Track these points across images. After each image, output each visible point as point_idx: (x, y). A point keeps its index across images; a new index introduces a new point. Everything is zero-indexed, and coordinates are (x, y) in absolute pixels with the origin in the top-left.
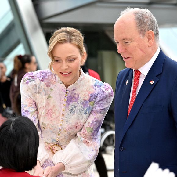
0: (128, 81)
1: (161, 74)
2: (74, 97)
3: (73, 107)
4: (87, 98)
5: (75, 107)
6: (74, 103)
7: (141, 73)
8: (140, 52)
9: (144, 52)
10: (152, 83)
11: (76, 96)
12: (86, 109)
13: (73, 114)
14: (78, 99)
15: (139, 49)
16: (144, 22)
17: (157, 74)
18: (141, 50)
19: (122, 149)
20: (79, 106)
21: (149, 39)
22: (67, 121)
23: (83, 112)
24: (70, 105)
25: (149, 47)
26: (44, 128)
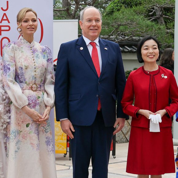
6: (37, 53)
7: (96, 43)
12: (43, 56)
20: (40, 55)
22: (37, 63)
23: (43, 58)
26: (26, 69)
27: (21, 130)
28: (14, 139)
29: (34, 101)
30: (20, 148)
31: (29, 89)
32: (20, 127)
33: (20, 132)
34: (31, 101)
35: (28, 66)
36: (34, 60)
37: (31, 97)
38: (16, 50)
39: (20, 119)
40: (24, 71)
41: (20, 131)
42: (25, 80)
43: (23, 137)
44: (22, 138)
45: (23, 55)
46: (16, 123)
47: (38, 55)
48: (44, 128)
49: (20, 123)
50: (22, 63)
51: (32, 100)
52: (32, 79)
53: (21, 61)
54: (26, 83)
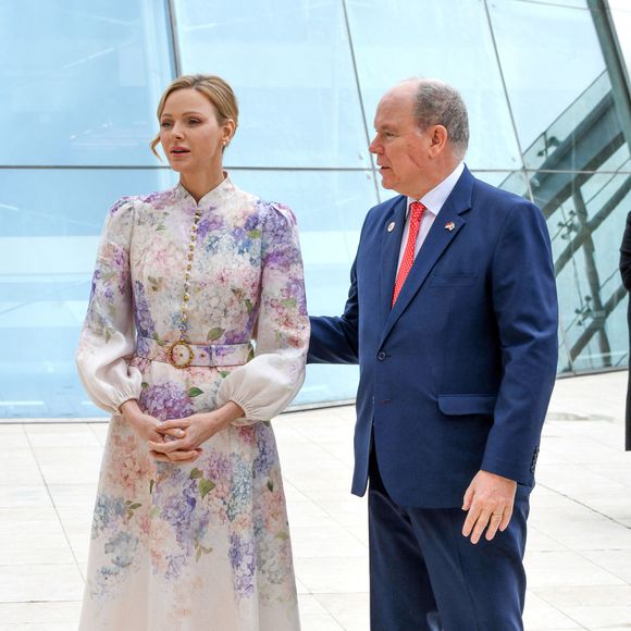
0: (393, 224)
1: (468, 211)
2: (214, 222)
3: (213, 239)
4: (241, 223)
5: (217, 239)
6: (215, 233)
7: (425, 208)
8: (408, 162)
9: (418, 165)
10: (451, 226)
11: (219, 220)
12: (240, 243)
13: (214, 253)
14: (221, 224)
15: (407, 156)
16: (430, 106)
17: (460, 210)
18: (412, 158)
19: (382, 356)
20: (226, 239)
21: (434, 143)
22: (201, 269)
23: (237, 250)
24: (207, 238)
25: (430, 157)
26: (154, 289)
27: (135, 502)
28: (102, 528)
30: (134, 564)
31: (164, 361)
32: (130, 489)
33: (134, 507)
34: (161, 401)
35: (161, 279)
36: (190, 258)
37: (163, 387)
38: (139, 223)
39: (129, 463)
40: (147, 297)
41: (129, 502)
42: (152, 328)
43: (143, 527)
44: (142, 530)
45: (160, 240)
46: (111, 476)
48: (225, 503)
49: (133, 475)
51: (165, 401)
52: (170, 324)
53: (142, 262)
54: (156, 338)
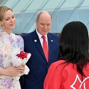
12: (18, 45)
24: (13, 44)
26: (5, 57)
29: (9, 83)
35: (7, 54)
36: (12, 49)
40: (3, 59)
42: (3, 66)
45: (4, 45)
47: (15, 45)
50: (2, 51)
51: (8, 82)
53: (2, 50)
54: (3, 68)
